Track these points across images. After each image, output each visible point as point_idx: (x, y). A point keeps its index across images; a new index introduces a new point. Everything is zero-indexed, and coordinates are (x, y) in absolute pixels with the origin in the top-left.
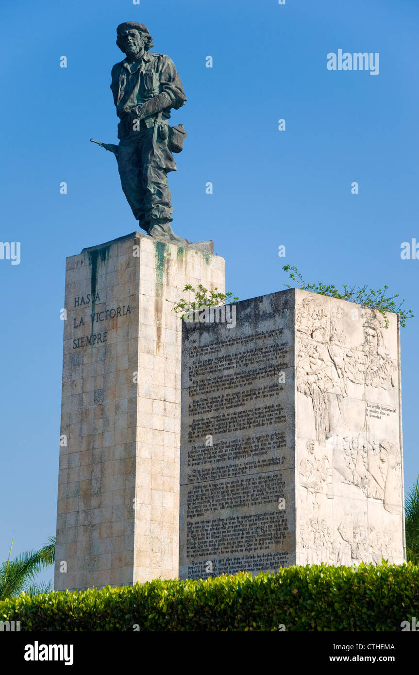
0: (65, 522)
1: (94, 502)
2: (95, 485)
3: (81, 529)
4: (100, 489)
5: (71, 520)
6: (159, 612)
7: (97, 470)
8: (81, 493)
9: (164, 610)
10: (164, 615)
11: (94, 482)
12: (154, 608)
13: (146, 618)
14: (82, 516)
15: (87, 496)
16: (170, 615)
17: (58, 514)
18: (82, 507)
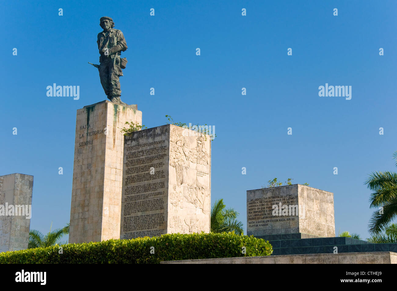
0: (74, 217)
1: (86, 209)
2: (87, 202)
3: (81, 220)
4: (88, 204)
5: (76, 216)
6: (112, 252)
7: (88, 195)
8: (80, 205)
9: (114, 251)
10: (114, 253)
11: (86, 201)
12: (110, 251)
13: (106, 254)
14: (81, 215)
15: (83, 206)
16: (116, 253)
17: (71, 214)
18: (81, 211)
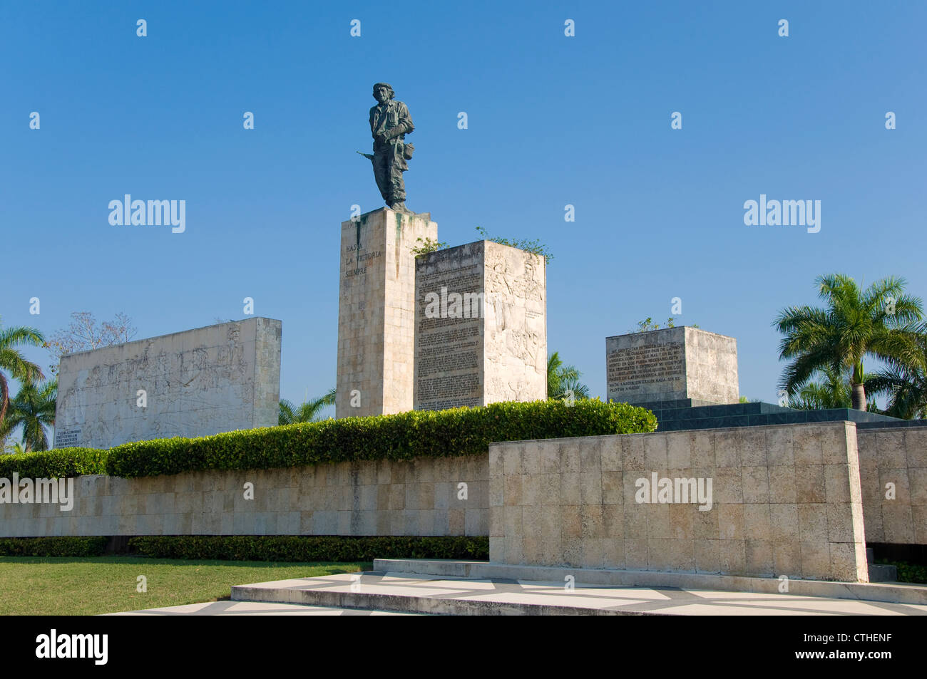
0: (342, 381)
1: (359, 368)
2: (360, 359)
3: (352, 384)
4: (362, 360)
5: (345, 379)
6: (414, 429)
7: (361, 350)
8: (351, 363)
9: (417, 428)
10: (417, 431)
11: (359, 356)
12: (411, 427)
13: (406, 433)
14: (351, 377)
15: (355, 365)
16: (420, 431)
17: (338, 375)
18: (352, 371)
